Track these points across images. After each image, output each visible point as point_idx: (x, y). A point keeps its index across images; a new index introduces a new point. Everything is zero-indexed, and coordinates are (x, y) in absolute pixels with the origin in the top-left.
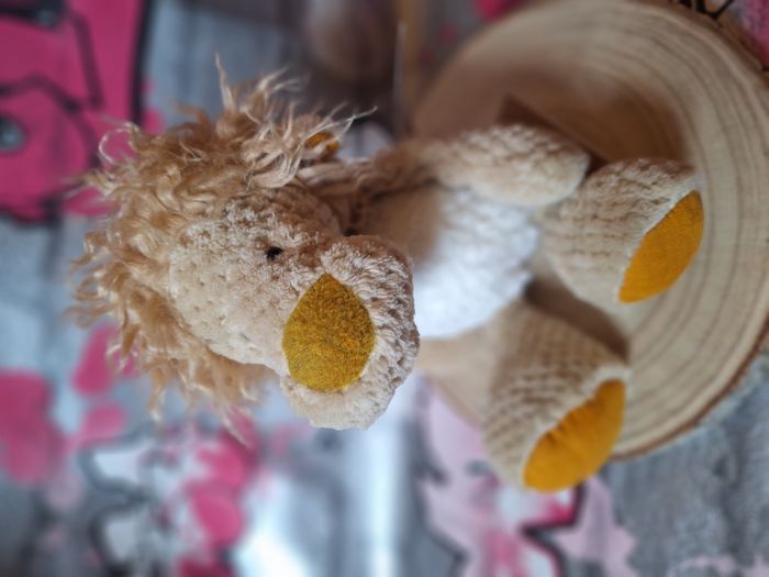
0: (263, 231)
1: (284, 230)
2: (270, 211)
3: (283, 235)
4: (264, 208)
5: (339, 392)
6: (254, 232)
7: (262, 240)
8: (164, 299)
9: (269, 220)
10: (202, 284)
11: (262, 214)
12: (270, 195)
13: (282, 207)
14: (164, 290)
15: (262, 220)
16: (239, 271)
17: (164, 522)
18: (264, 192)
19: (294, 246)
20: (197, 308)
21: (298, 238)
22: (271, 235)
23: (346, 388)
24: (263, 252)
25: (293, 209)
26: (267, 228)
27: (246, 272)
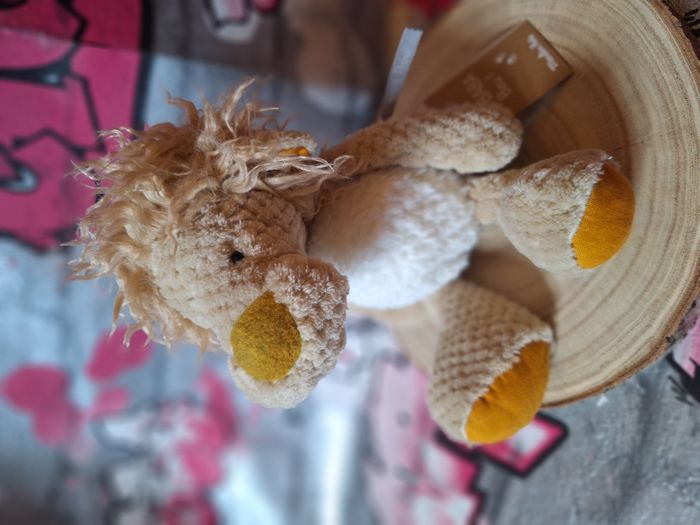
0: (230, 237)
1: (247, 239)
2: (238, 217)
3: (246, 243)
4: (234, 214)
5: (270, 383)
6: (223, 237)
7: (228, 244)
8: (146, 274)
9: (236, 226)
10: (177, 272)
11: (231, 220)
12: (241, 202)
13: (249, 215)
14: (147, 267)
15: (231, 225)
16: (206, 270)
17: (158, 468)
18: (237, 198)
19: (253, 254)
20: (172, 289)
21: (257, 247)
22: (236, 240)
23: (275, 382)
24: (226, 256)
25: (259, 217)
26: (234, 234)
27: (211, 271)
